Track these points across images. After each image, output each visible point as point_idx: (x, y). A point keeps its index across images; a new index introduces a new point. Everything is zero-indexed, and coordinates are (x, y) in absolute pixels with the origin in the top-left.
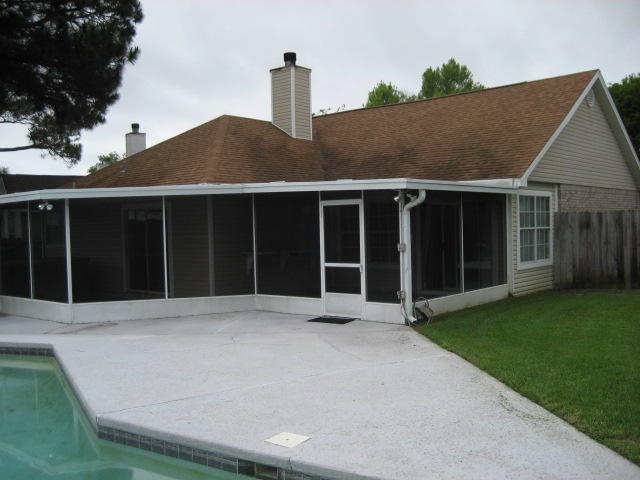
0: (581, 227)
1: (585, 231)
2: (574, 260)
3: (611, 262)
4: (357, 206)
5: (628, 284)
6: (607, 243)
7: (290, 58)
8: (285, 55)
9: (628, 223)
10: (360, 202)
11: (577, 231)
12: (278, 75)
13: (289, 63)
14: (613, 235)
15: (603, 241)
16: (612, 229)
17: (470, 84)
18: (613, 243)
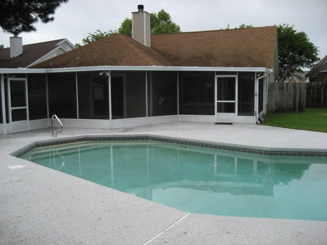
0: (280, 89)
1: (281, 90)
2: (276, 101)
3: (291, 103)
4: (234, 78)
5: (297, 110)
6: (290, 95)
7: (141, 7)
8: (139, 6)
9: (298, 87)
10: (236, 77)
11: (278, 90)
12: (137, 15)
13: (141, 10)
14: (292, 91)
15: (288, 93)
16: (292, 90)
17: (170, 22)
18: (292, 95)
